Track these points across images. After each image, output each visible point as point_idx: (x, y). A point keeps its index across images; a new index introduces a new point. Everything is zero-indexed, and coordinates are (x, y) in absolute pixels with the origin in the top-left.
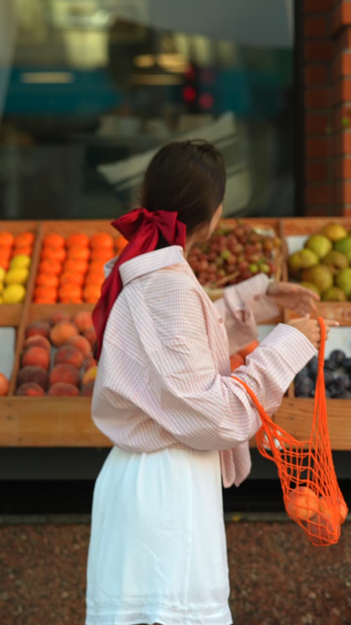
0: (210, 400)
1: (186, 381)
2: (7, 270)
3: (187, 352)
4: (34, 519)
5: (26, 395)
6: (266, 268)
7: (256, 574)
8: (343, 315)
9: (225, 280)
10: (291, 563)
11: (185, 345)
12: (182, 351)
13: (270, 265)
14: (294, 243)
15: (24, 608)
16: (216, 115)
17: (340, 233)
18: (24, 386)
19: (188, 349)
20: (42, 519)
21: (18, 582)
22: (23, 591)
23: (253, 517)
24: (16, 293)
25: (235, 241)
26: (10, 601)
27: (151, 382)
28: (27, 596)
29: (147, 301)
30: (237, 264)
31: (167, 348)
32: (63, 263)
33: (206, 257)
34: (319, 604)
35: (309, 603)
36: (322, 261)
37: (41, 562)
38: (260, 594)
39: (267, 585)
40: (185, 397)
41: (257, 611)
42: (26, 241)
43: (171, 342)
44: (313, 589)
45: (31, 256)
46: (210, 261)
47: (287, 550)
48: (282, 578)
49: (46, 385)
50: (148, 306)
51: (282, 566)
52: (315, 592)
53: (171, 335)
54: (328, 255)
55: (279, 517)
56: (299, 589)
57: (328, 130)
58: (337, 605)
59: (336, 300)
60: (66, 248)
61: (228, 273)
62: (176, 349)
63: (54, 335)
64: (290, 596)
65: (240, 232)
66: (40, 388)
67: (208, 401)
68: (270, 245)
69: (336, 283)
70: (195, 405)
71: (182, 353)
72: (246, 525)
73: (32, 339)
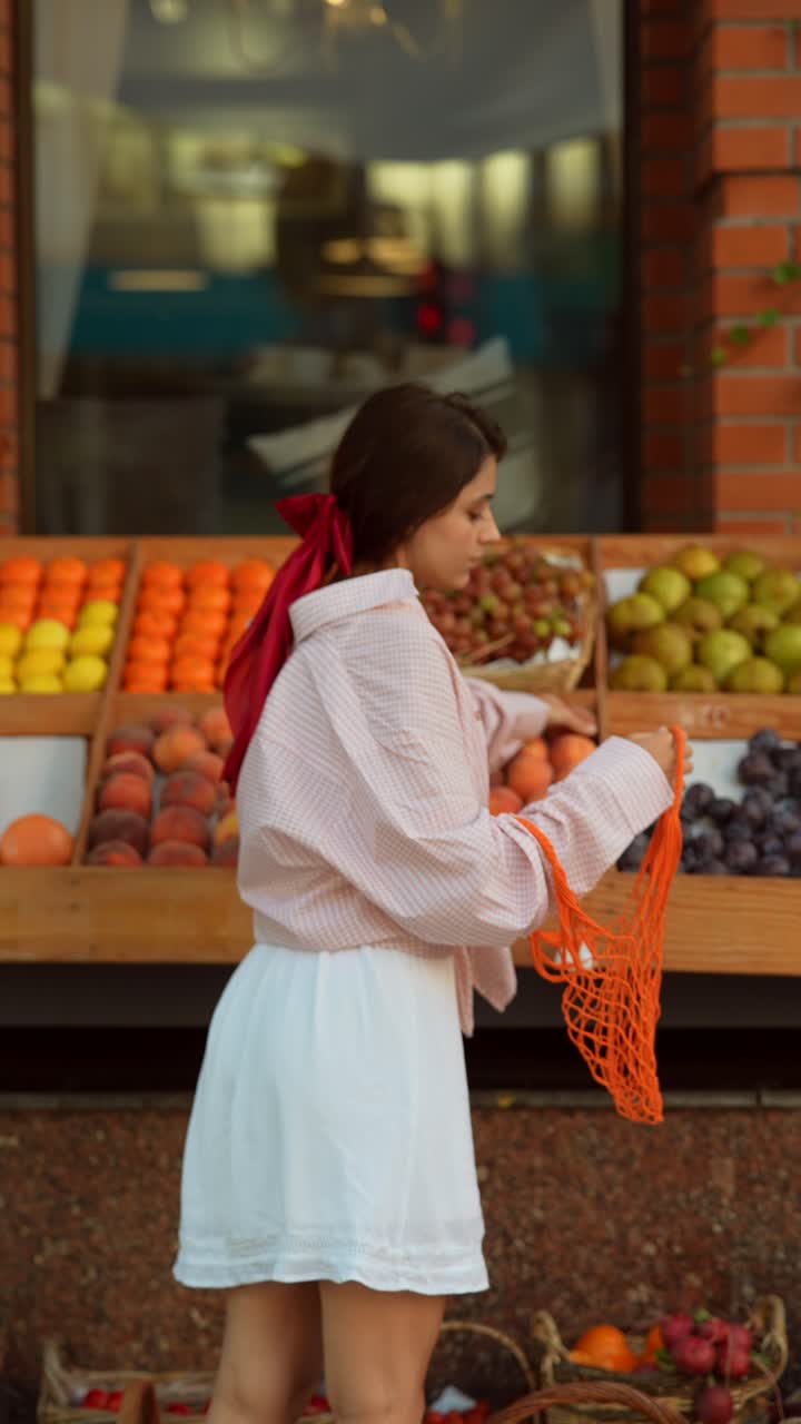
0: (469, 844)
1: (423, 813)
2: (74, 628)
3: (425, 759)
4: (121, 1101)
5: (106, 863)
6: (565, 628)
7: (543, 1208)
8: (710, 717)
9: (487, 649)
10: (610, 1188)
11: (420, 745)
12: (414, 756)
13: (572, 623)
14: (620, 582)
15: (99, 1271)
16: (476, 343)
17: (706, 564)
18: (102, 847)
19: (426, 753)
20: (135, 1101)
21: (89, 1222)
22: (96, 1238)
23: (538, 1100)
24: (90, 672)
25: (506, 577)
26: (72, 1258)
27: (354, 815)
28: (106, 1249)
29: (346, 662)
30: (510, 620)
31: (387, 750)
32: (180, 617)
33: (450, 607)
34: (660, 1266)
35: (643, 1265)
36: (673, 617)
37: (133, 1184)
38: (550, 1246)
39: (564, 1228)
40: (421, 839)
41: (543, 1277)
42: (109, 575)
43: (394, 738)
44: (650, 1238)
45: (119, 603)
46: (459, 615)
47: (601, 1164)
48: (591, 1215)
49: (143, 845)
50: (349, 672)
51: (592, 1193)
52: (655, 1242)
53: (394, 726)
54: (683, 605)
55: (588, 1099)
56: (623, 1236)
57: (686, 371)
58: (696, 1268)
59: (697, 689)
60: (186, 588)
61: (493, 637)
62: (403, 752)
63: (162, 751)
64: (607, 1250)
65: (517, 560)
66: (133, 853)
67: (466, 846)
68: (573, 585)
69: (697, 658)
70: (440, 852)
71: (413, 760)
72: (524, 1115)
73: (117, 759)
